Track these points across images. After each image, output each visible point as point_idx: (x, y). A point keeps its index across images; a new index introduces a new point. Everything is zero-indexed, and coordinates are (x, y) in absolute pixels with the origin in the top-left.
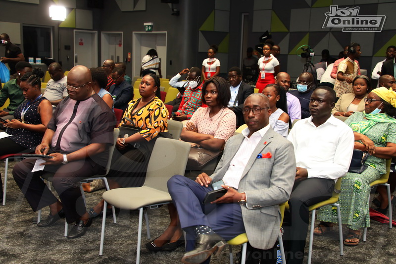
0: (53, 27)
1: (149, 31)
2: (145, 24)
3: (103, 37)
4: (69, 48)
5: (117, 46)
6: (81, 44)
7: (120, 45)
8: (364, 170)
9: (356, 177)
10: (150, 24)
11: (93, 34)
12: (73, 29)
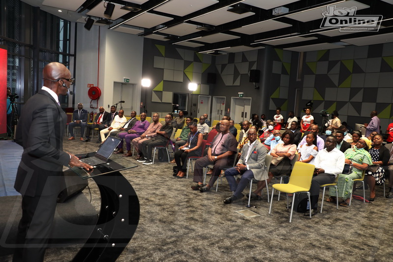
0: (189, 94)
1: (241, 97)
2: (239, 93)
3: (214, 99)
4: (195, 105)
5: (222, 104)
6: (202, 103)
7: (223, 104)
8: (350, 173)
9: (346, 176)
10: (242, 93)
11: (209, 98)
12: (198, 95)
